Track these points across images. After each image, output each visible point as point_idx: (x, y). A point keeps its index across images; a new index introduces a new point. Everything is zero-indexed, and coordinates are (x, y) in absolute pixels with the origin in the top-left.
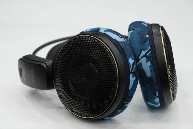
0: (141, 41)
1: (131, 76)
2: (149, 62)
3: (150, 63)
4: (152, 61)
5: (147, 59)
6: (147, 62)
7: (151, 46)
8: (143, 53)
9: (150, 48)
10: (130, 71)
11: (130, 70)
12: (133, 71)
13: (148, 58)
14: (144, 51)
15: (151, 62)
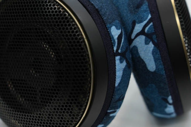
0: (132, 6)
1: (117, 62)
2: (151, 43)
3: (153, 46)
4: (156, 41)
5: (145, 38)
6: (147, 43)
7: (152, 13)
8: (138, 28)
9: (150, 16)
10: (115, 52)
11: (115, 49)
12: (120, 51)
13: (149, 37)
14: (139, 25)
15: (154, 43)
